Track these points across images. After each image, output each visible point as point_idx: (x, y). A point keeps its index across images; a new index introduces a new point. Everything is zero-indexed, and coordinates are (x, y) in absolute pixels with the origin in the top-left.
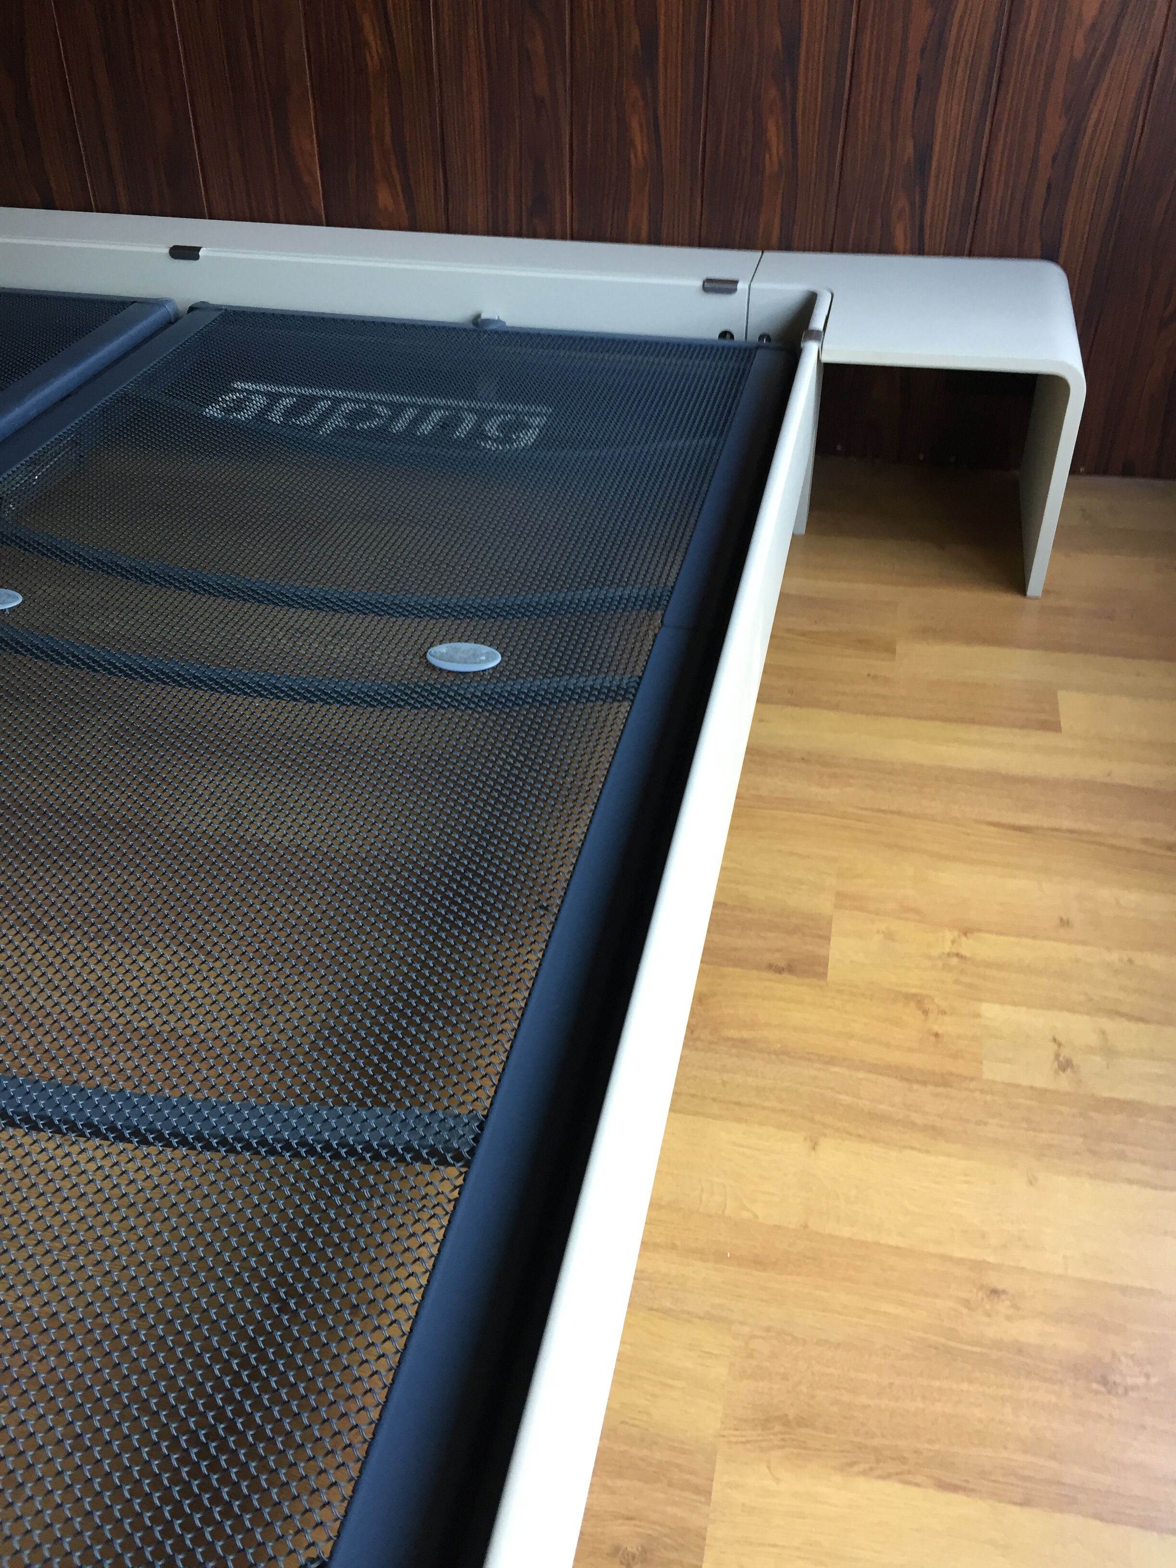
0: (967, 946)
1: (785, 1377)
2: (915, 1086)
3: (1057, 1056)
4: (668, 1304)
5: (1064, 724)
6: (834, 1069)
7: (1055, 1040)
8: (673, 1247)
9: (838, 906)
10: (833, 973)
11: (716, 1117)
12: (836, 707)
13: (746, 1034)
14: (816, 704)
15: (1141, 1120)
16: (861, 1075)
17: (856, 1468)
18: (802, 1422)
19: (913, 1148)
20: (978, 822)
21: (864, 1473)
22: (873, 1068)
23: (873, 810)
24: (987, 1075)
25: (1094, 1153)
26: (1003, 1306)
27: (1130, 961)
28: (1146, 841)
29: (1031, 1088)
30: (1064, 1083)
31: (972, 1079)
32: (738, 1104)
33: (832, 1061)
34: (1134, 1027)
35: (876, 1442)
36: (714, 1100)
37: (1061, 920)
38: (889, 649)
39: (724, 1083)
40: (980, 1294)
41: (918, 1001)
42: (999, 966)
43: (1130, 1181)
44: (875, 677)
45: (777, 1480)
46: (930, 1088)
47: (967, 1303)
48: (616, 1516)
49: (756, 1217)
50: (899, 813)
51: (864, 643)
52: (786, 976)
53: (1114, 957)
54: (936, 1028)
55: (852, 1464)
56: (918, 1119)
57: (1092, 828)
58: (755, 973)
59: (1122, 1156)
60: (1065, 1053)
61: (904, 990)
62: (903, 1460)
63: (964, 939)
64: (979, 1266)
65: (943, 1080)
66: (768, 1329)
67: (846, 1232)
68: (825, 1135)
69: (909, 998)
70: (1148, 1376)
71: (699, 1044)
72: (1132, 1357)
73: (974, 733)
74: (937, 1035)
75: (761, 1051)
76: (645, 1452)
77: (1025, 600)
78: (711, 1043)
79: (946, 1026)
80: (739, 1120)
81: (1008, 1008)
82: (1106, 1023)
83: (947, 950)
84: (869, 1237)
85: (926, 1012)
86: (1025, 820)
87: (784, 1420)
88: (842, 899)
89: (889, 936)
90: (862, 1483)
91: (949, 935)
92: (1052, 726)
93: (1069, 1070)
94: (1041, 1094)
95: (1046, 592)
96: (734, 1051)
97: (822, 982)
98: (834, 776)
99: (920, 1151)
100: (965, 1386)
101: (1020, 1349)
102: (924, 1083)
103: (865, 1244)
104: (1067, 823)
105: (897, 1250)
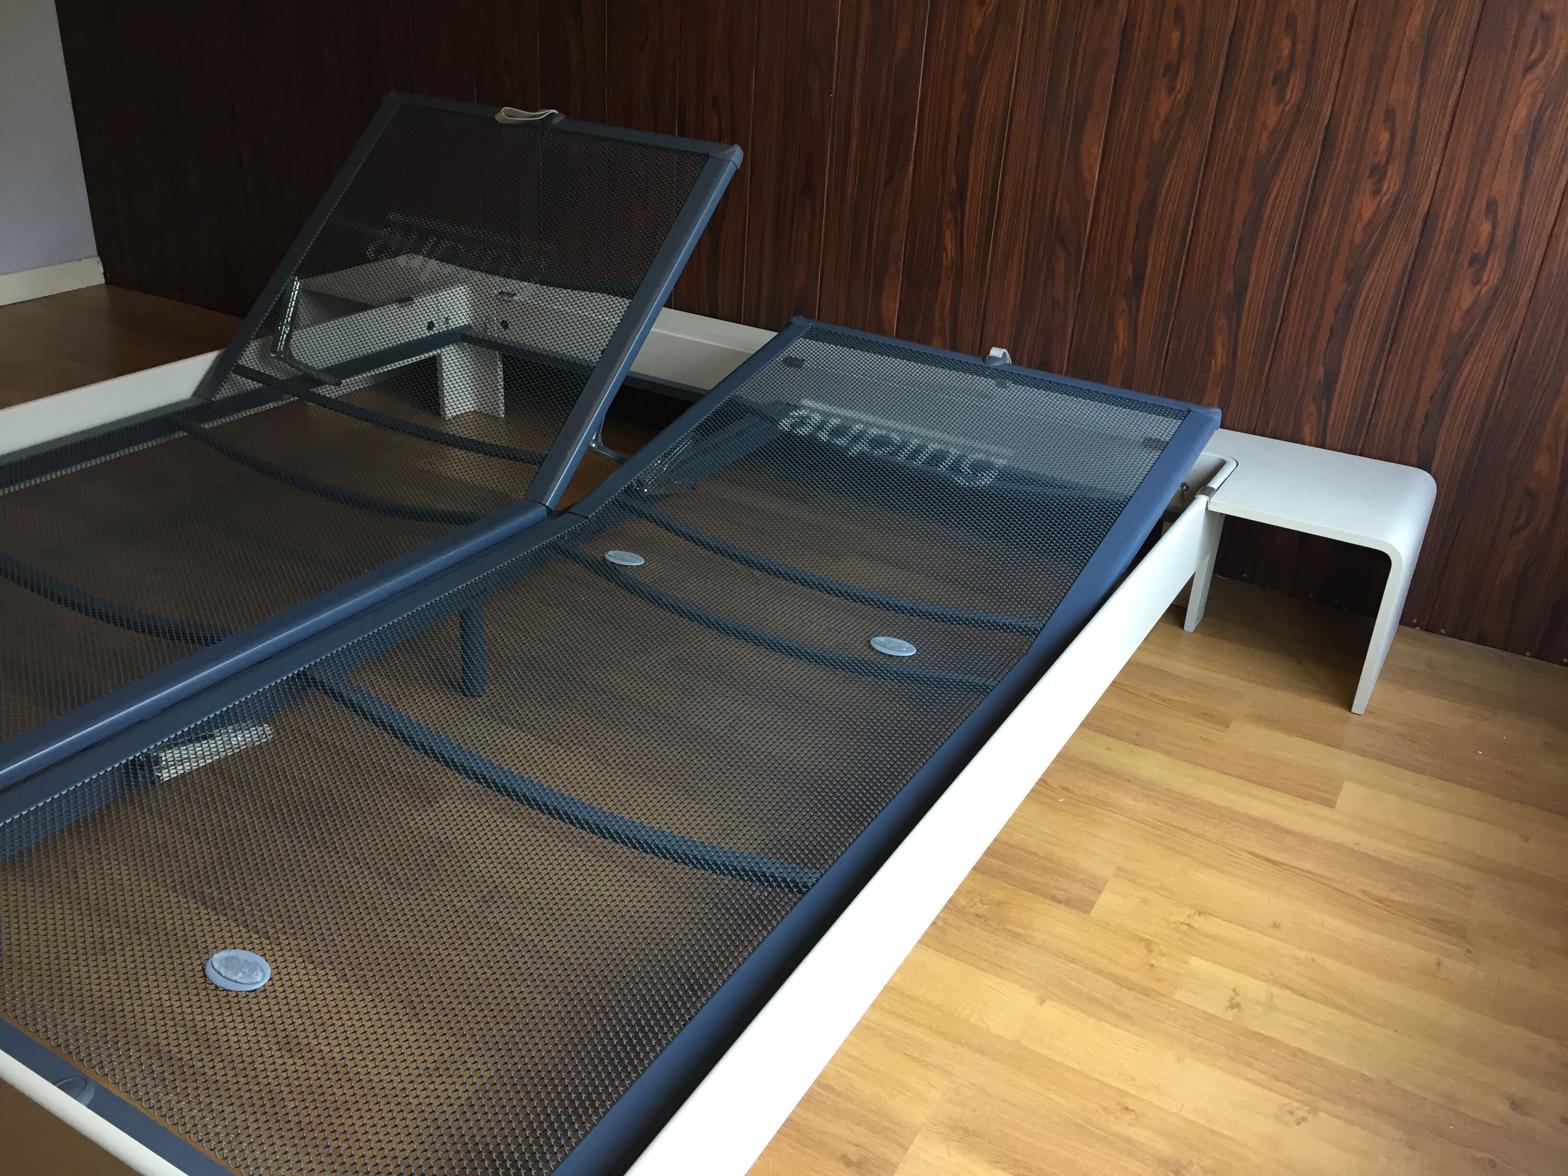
0: (1198, 922)
1: (974, 1110)
2: (1124, 990)
3: (1232, 999)
4: (916, 1054)
5: (1340, 802)
6: (1072, 965)
7: (1234, 990)
8: (931, 1028)
9: (1115, 875)
10: (1093, 913)
11: (983, 970)
12: (1167, 753)
13: (1021, 931)
14: (1153, 747)
15: (1274, 1050)
16: (1089, 973)
17: (1000, 1165)
18: (975, 1134)
19: (1106, 1021)
20: (1241, 849)
21: (1004, 1169)
22: (1099, 972)
23: (1166, 823)
24: (1177, 997)
25: (1231, 1058)
26: (1128, 1118)
27: (1313, 960)
28: (1365, 892)
29: (1205, 1012)
30: (1230, 1015)
31: (1165, 996)
32: (1001, 967)
33: (1073, 960)
34: (1296, 997)
35: (1018, 1157)
36: (986, 960)
37: (1275, 923)
38: (1225, 723)
39: (996, 953)
40: (1117, 1107)
41: (1149, 945)
42: (1215, 938)
43: (1248, 1080)
44: (1206, 740)
45: (950, 1155)
46: (1133, 993)
47: (1106, 1109)
48: (849, 1142)
49: (989, 1028)
50: (1184, 830)
51: (1207, 716)
52: (1062, 906)
53: (1303, 954)
54: (1153, 962)
55: (998, 1163)
56: (1118, 1007)
57: (1328, 874)
58: (1041, 899)
59: (1249, 1065)
60: (1238, 999)
61: (1141, 934)
63: (1197, 916)
64: (1122, 1093)
65: (1145, 992)
66: (973, 1085)
67: (1044, 1052)
68: (1051, 999)
69: (1141, 939)
71: (987, 928)
72: (1202, 1167)
73: (1266, 793)
74: (1152, 966)
75: (1028, 943)
76: (876, 1119)
77: (1347, 713)
78: (996, 929)
79: (1162, 963)
80: (998, 976)
81: (1210, 964)
82: (1276, 991)
83: (1182, 920)
84: (1057, 1058)
85: (1150, 951)
86: (1277, 856)
87: (966, 1131)
88: (1122, 872)
89: (1144, 901)
91: (1188, 912)
92: (1330, 804)
93: (1235, 1010)
94: (1210, 1017)
95: (1368, 711)
96: (1010, 938)
97: (1085, 916)
98: (1147, 796)
99: (1111, 1024)
100: (1085, 1148)
101: (1129, 1140)
102: (1131, 989)
103: (1053, 1061)
104: (1308, 866)
105: (1072, 1070)
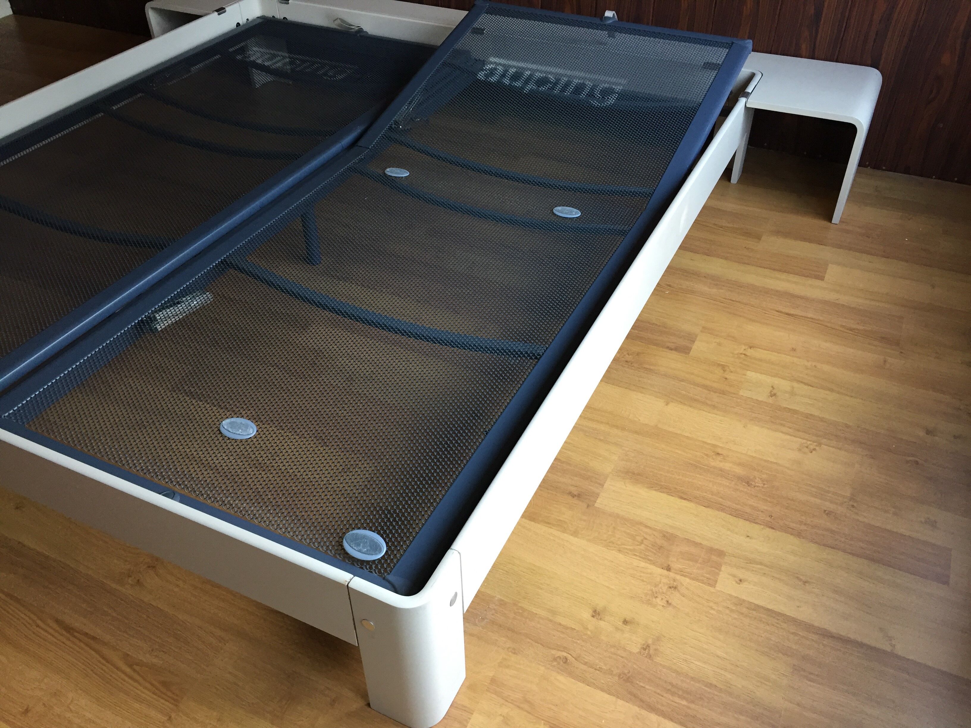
0: (750, 352)
1: (637, 463)
2: (712, 393)
3: (771, 392)
4: (602, 438)
5: (827, 277)
6: (682, 383)
7: (772, 387)
8: (608, 424)
9: (701, 331)
10: (692, 353)
11: (634, 390)
12: (726, 258)
13: (652, 367)
14: (719, 256)
15: (795, 416)
16: (692, 386)
17: (654, 488)
18: (639, 474)
19: (704, 410)
20: (771, 309)
21: (655, 490)
22: (698, 385)
23: (728, 299)
24: (741, 393)
25: (772, 422)
26: (719, 458)
27: (815, 366)
28: (842, 326)
29: (757, 400)
30: (771, 400)
31: (734, 394)
32: (643, 388)
33: (683, 380)
34: (806, 387)
35: (663, 484)
36: (634, 385)
37: (793, 348)
38: (758, 238)
39: (639, 381)
40: (713, 453)
41: (723, 367)
42: (760, 360)
43: (782, 432)
44: (748, 249)
45: (626, 487)
46: (717, 394)
47: (707, 455)
48: (572, 485)
49: (639, 420)
50: (739, 302)
51: (748, 234)
52: (673, 352)
53: (809, 364)
54: (727, 376)
55: (652, 487)
56: (709, 402)
57: (821, 318)
58: (661, 349)
59: (784, 425)
60: (774, 391)
61: (718, 362)
62: (670, 490)
63: (749, 349)
64: (715, 446)
65: (723, 393)
66: (635, 450)
67: (671, 429)
68: (672, 402)
69: (719, 365)
70: (764, 484)
71: (633, 368)
72: (761, 479)
73: (784, 276)
74: (726, 379)
75: (656, 373)
76: (585, 472)
77: (829, 224)
78: (638, 368)
79: (731, 376)
80: (641, 393)
81: (758, 375)
82: (795, 385)
83: (741, 352)
84: (679, 432)
85: (724, 371)
86: (792, 312)
87: (634, 474)
88: (705, 329)
89: (719, 344)
90: (654, 492)
91: (744, 347)
92: (822, 278)
93: (773, 397)
94: (759, 402)
95: (841, 221)
96: (646, 372)
97: (687, 356)
98: (716, 285)
99: (706, 412)
100: (698, 476)
101: (721, 470)
102: (715, 392)
103: (676, 434)
104: (810, 315)
105: (688, 438)
